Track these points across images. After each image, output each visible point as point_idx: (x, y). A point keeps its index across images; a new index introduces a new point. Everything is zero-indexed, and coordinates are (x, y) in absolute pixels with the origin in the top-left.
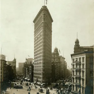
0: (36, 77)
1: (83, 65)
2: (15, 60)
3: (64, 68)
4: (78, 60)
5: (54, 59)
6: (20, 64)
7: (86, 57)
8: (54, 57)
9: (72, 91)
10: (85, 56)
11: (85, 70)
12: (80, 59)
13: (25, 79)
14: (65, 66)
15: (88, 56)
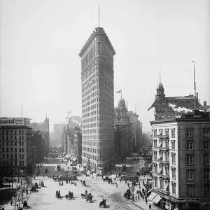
0: (86, 155)
1: (173, 142)
2: (47, 121)
3: (137, 134)
4: (164, 134)
5: (119, 119)
6: (56, 126)
7: (179, 130)
8: (119, 115)
9: (154, 187)
10: (176, 128)
11: (176, 152)
12: (167, 131)
13: (67, 156)
14: (139, 129)
15: (181, 127)
